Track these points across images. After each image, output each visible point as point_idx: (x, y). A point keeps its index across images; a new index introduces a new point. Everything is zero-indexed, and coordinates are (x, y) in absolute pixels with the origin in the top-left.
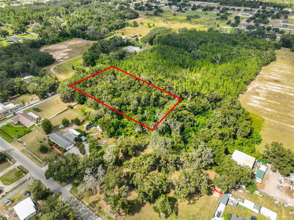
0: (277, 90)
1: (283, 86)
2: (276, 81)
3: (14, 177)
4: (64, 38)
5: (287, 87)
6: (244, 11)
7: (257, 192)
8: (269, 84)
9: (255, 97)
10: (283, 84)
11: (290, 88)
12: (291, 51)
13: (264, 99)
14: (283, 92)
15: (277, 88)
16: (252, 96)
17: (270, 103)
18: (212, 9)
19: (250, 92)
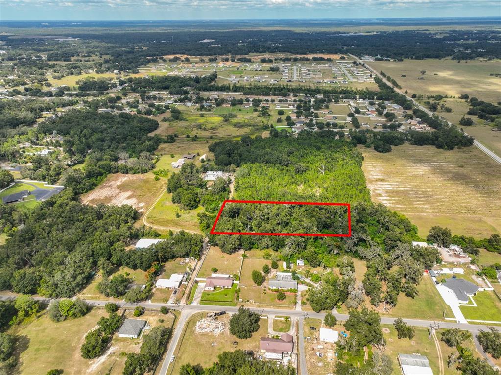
0: (389, 187)
1: (391, 183)
2: (382, 180)
3: (284, 325)
4: (97, 178)
5: (393, 183)
6: (279, 102)
7: (443, 263)
8: (380, 184)
9: (380, 198)
10: (388, 181)
11: (395, 183)
12: (366, 147)
13: (388, 198)
14: (395, 189)
15: (388, 186)
16: (378, 198)
17: (395, 200)
18: (241, 102)
19: (373, 195)
